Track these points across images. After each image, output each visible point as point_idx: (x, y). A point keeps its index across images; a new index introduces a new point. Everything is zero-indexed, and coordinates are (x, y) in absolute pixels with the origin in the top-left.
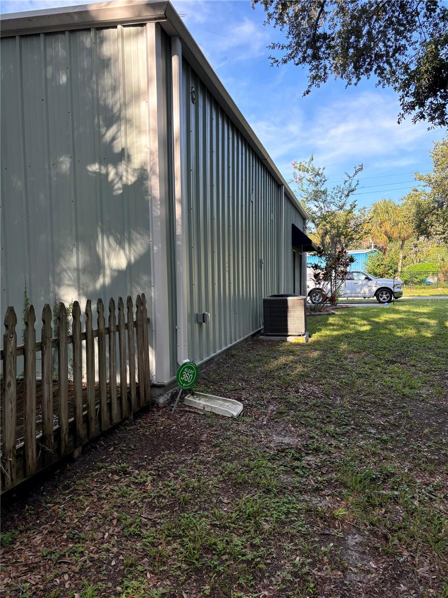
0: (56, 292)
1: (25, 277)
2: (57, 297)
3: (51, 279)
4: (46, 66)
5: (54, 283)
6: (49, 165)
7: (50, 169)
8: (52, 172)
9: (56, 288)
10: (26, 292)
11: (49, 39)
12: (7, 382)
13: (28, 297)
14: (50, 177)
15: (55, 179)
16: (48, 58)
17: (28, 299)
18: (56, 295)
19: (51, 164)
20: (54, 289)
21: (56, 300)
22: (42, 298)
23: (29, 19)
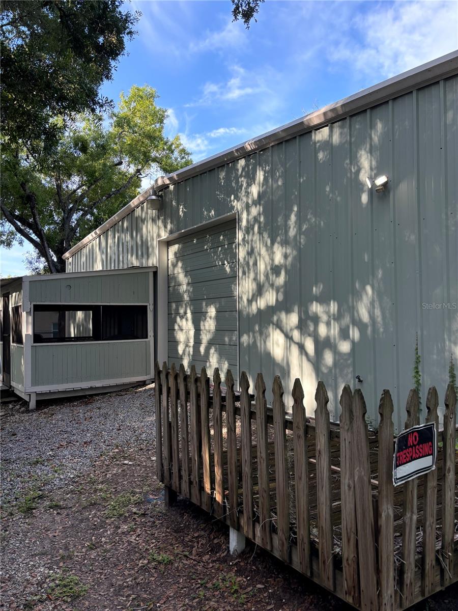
0: (452, 350)
1: (417, 333)
2: (453, 356)
3: (446, 337)
4: (445, 113)
5: (450, 340)
6: (447, 214)
7: (447, 219)
8: (449, 222)
9: (453, 346)
10: (417, 349)
11: (449, 83)
12: (447, 468)
13: (419, 354)
14: (447, 227)
15: (453, 228)
16: (448, 104)
17: (419, 356)
18: (452, 355)
19: (449, 213)
20: (450, 347)
21: (452, 360)
22: (435, 357)
23: (429, 70)
